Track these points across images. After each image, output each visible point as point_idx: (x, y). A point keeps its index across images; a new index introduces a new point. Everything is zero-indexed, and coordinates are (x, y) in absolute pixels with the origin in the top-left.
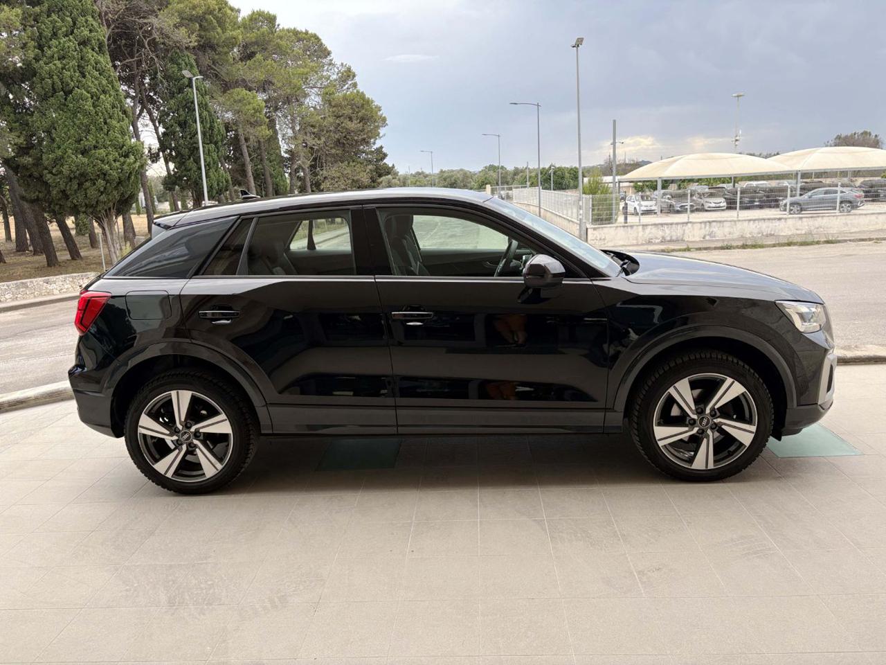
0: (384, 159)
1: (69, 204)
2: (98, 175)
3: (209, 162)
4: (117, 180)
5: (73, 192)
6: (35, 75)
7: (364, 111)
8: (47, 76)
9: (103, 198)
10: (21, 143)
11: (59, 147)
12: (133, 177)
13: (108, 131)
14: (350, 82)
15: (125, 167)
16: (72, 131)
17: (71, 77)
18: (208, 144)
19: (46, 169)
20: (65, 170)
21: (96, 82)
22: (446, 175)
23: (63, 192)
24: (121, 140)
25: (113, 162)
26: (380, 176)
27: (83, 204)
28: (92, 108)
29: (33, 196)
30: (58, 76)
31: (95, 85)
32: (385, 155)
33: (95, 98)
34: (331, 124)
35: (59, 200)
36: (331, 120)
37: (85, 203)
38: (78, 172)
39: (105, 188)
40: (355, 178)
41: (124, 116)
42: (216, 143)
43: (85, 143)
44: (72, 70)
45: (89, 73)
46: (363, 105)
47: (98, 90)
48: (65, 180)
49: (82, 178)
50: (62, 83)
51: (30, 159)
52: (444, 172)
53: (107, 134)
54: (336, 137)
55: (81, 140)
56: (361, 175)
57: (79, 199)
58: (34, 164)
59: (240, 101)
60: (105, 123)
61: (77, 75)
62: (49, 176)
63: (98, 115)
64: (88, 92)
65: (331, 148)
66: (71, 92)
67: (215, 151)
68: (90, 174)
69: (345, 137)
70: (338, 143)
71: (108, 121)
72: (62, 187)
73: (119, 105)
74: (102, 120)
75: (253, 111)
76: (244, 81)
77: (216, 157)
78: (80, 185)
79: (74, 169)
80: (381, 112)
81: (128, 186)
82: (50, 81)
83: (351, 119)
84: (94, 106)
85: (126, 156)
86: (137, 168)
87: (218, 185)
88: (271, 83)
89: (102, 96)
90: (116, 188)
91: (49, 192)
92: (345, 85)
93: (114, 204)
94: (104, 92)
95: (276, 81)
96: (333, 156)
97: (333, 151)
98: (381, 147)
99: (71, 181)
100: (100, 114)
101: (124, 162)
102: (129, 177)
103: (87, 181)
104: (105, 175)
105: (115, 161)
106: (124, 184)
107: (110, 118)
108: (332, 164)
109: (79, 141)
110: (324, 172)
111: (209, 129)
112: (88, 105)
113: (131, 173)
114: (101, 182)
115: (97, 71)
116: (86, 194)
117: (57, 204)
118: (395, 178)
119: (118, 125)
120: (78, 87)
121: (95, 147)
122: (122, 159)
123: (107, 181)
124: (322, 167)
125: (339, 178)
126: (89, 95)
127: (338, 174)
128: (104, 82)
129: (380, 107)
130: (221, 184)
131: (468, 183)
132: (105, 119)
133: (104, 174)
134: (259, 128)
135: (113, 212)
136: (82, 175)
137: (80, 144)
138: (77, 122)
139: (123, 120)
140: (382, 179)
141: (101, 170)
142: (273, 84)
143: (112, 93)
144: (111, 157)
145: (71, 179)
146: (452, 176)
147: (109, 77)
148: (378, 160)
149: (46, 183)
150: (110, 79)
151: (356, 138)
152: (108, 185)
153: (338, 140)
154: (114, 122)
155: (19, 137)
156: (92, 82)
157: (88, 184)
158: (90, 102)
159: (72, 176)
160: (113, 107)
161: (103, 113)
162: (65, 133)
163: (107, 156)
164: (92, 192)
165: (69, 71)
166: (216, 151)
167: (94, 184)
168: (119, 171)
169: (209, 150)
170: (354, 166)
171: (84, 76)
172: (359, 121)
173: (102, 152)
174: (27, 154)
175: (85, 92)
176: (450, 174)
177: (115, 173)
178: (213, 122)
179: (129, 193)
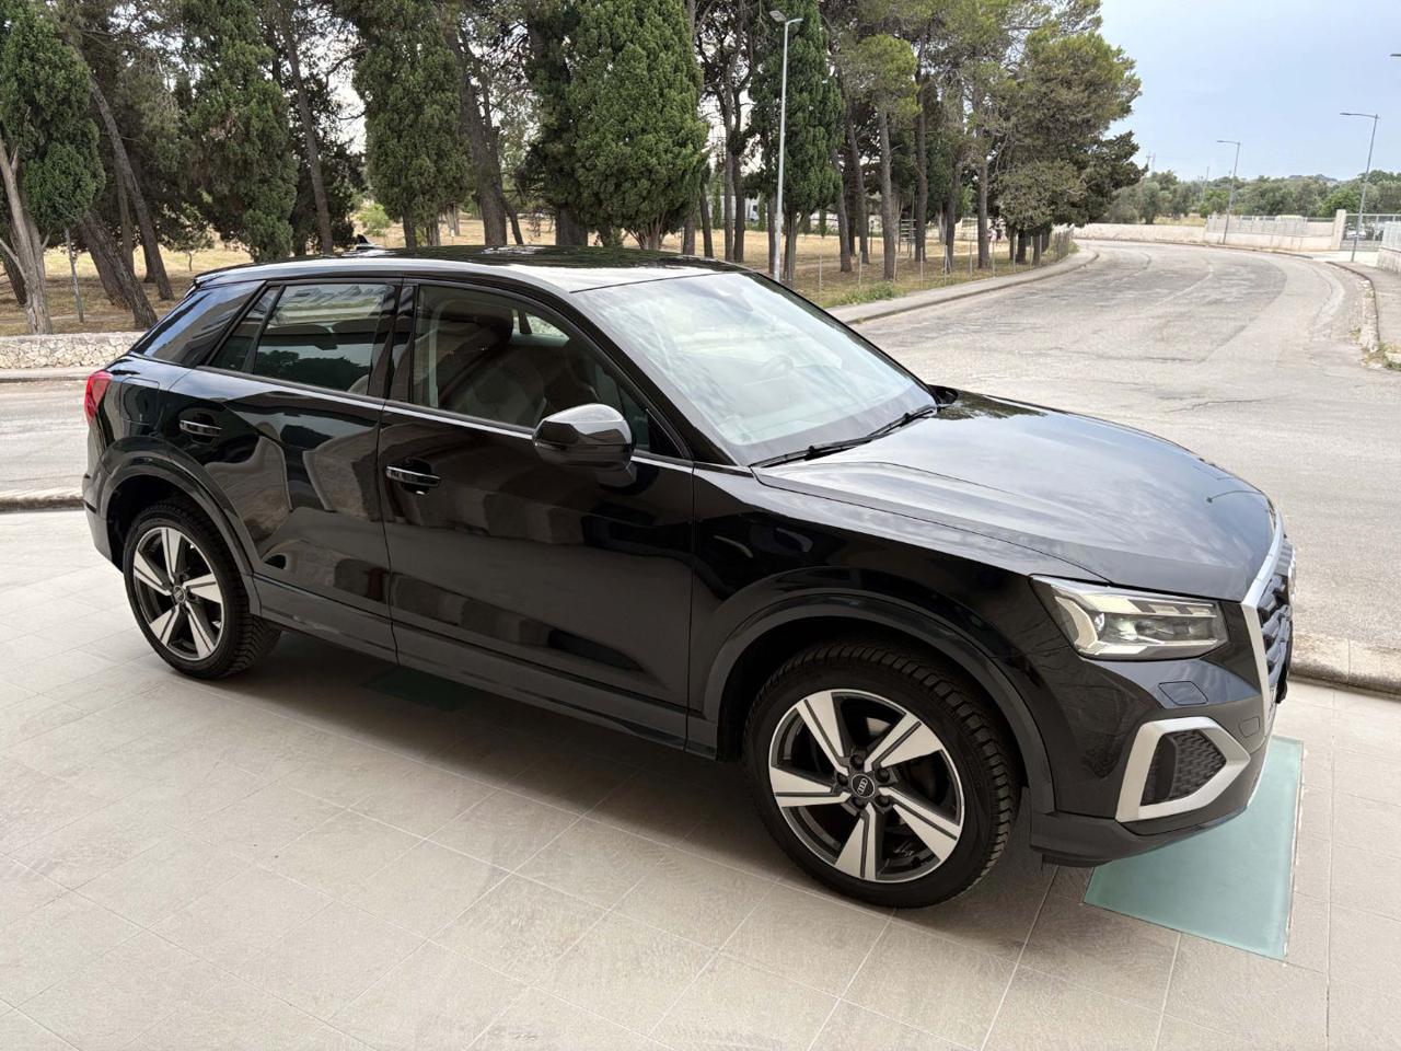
0: (1131, 154)
1: (601, 213)
2: (642, 173)
3: (812, 156)
4: (666, 180)
5: (608, 196)
6: (578, 24)
7: (1094, 70)
8: (594, 25)
9: (645, 206)
10: (552, 124)
11: (597, 130)
12: (687, 177)
13: (664, 106)
14: (1089, 18)
15: (679, 162)
16: (616, 108)
17: (624, 26)
18: (814, 127)
19: (580, 161)
20: (600, 163)
21: (657, 33)
22: (1266, 186)
23: (596, 195)
24: (678, 120)
25: (663, 154)
26: (1117, 185)
27: (619, 215)
28: (645, 73)
29: (560, 198)
30: (607, 24)
31: (655, 37)
32: (1135, 148)
33: (652, 57)
34: (1032, 94)
35: (591, 206)
36: (1032, 86)
37: (622, 213)
38: (616, 167)
39: (649, 192)
40: (1058, 189)
41: (691, 83)
42: (828, 125)
43: (631, 125)
44: (626, 16)
45: (649, 19)
46: (1095, 58)
47: (657, 44)
48: (600, 178)
49: (620, 176)
50: (612, 34)
51: (561, 146)
52: (1266, 180)
53: (661, 112)
54: (1037, 116)
55: (626, 120)
56: (1071, 183)
57: (612, 206)
58: (566, 153)
59: (879, 56)
60: (662, 95)
61: (632, 22)
62: (581, 171)
63: (652, 83)
64: (644, 49)
65: (1026, 135)
66: (621, 48)
67: (823, 138)
68: (632, 171)
69: (1053, 116)
70: (1039, 127)
71: (666, 91)
72: (595, 188)
73: (685, 68)
74: (656, 90)
75: (897, 73)
76: (897, 21)
77: (824, 148)
78: (618, 186)
79: (612, 162)
80: (1133, 72)
81: (679, 189)
82: (595, 32)
83: (1068, 84)
84: (650, 69)
85: (683, 145)
86: (695, 163)
87: (821, 192)
88: (942, 24)
89: (662, 55)
90: (664, 193)
91: (580, 194)
92: (1077, 23)
93: (661, 215)
94: (667, 47)
95: (949, 19)
96: (1027, 149)
97: (1028, 141)
98: (1130, 134)
99: (606, 180)
100: (655, 81)
101: (679, 153)
102: (683, 176)
103: (626, 180)
104: (651, 172)
105: (666, 152)
106: (676, 188)
107: (670, 87)
108: (1023, 163)
109: (622, 122)
110: (1007, 177)
111: (820, 102)
112: (641, 69)
113: (685, 170)
114: (644, 183)
115: (660, 15)
116: (624, 199)
117: (588, 212)
118: (1167, 189)
119: (678, 98)
120: (632, 42)
121: (644, 131)
122: (676, 149)
123: (653, 182)
124: (1005, 168)
125: (1030, 188)
126: (644, 53)
127: (1029, 182)
128: (668, 32)
129: (1133, 62)
130: (825, 191)
131: (1310, 203)
132: (661, 89)
133: (649, 171)
134: (902, 102)
135: (658, 227)
136: (622, 171)
137: (624, 126)
138: (624, 93)
139: (688, 89)
140: (1120, 190)
141: (646, 165)
142: (944, 25)
143: (678, 49)
144: (661, 146)
145: (607, 176)
146: (1280, 189)
147: (676, 24)
148: (1119, 158)
149: (578, 184)
150: (678, 27)
151: (1072, 118)
152: (654, 187)
153: (1040, 122)
154: (673, 93)
155: (551, 114)
156: (652, 32)
157: (628, 185)
158: (644, 65)
159: (608, 172)
160: (676, 69)
161: (659, 80)
162: (608, 110)
163: (656, 144)
164: (632, 197)
165: (623, 16)
166: (827, 136)
167: (636, 185)
168: (671, 166)
169: (815, 136)
170: (1062, 168)
171: (641, 25)
172: (1082, 87)
173: (650, 137)
174: (560, 138)
175: (640, 50)
176: (1276, 185)
177: (664, 171)
178: (829, 91)
179: (681, 200)
